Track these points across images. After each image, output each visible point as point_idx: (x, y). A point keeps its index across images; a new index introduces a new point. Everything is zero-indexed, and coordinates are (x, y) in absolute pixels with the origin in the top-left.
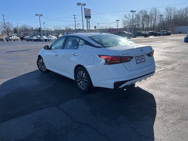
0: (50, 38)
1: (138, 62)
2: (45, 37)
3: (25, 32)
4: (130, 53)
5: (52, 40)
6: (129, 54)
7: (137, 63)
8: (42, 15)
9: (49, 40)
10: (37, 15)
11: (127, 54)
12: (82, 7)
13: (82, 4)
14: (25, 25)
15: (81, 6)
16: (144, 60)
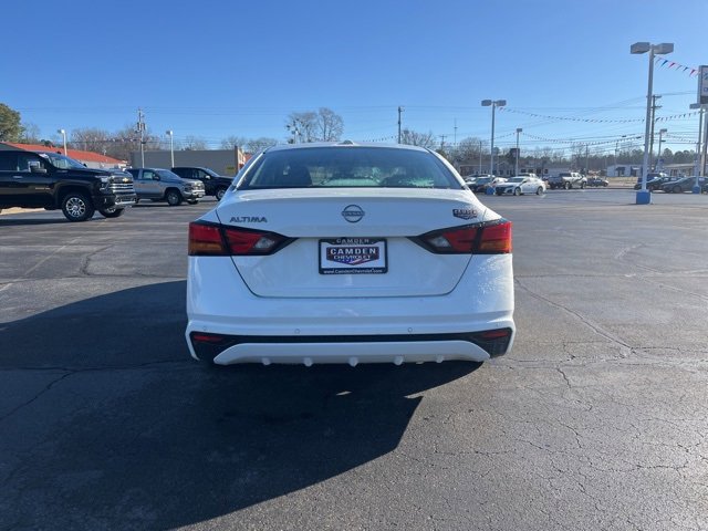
0: (517, 184)
1: (326, 264)
2: (502, 181)
3: (466, 162)
4: (267, 218)
5: (524, 189)
6: (263, 219)
7: (322, 271)
8: (502, 103)
9: (510, 191)
10: (486, 103)
11: (255, 219)
12: (655, 60)
13: (654, 47)
14: (474, 139)
15: (648, 54)
16: (380, 263)
